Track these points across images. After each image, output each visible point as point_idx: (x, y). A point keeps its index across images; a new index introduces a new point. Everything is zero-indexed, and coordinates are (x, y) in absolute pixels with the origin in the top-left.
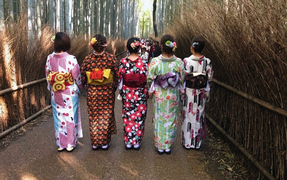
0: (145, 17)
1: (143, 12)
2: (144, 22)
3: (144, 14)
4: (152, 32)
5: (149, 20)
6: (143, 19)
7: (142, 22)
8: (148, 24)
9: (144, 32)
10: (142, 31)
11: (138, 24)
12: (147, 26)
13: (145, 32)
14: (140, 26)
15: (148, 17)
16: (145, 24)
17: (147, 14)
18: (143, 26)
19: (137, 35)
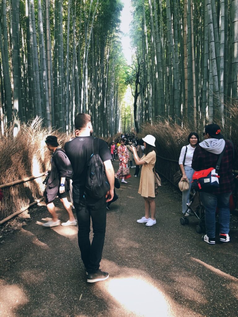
0: (127, 113)
1: (124, 108)
2: (125, 118)
3: (126, 110)
4: (133, 128)
5: (130, 116)
6: (125, 115)
7: (124, 118)
8: (130, 119)
10: (124, 126)
11: (120, 121)
12: (129, 121)
13: (127, 127)
14: (122, 122)
15: (129, 113)
16: (127, 119)
17: (128, 111)
18: (125, 122)
19: (120, 130)
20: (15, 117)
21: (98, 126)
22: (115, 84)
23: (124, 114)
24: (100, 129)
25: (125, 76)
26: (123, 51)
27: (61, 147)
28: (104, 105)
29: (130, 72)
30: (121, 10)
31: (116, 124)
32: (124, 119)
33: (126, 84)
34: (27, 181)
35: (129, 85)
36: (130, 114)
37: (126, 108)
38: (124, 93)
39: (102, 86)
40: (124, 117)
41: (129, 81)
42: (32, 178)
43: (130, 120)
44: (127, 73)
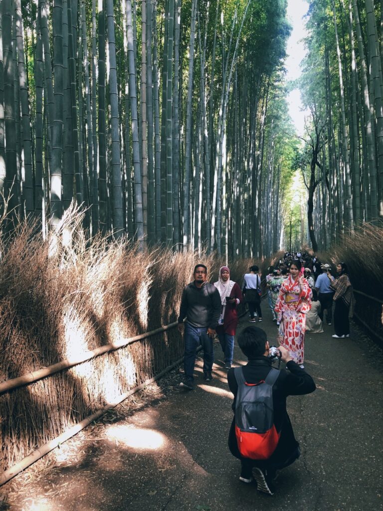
0: (294, 219)
1: (289, 210)
2: (291, 226)
3: (292, 213)
4: (307, 242)
5: (300, 223)
6: (291, 222)
7: (288, 226)
8: (299, 229)
9: (293, 240)
10: (289, 239)
11: (282, 231)
12: (297, 232)
14: (286, 233)
15: (298, 218)
16: (294, 229)
17: (296, 214)
18: (291, 233)
19: (282, 248)
20: (6, 200)
21: (244, 238)
22: (275, 167)
23: (289, 220)
24: (246, 243)
25: (293, 155)
26: (288, 113)
27: (152, 281)
28: (255, 203)
29: (302, 147)
30: (288, 34)
31: (276, 236)
32: (289, 228)
33: (294, 168)
34: (42, 378)
35: (299, 170)
36: (300, 219)
37: (292, 209)
38: (290, 185)
39: (253, 168)
40: (289, 224)
41: (298, 164)
42: (62, 366)
43: (300, 231)
44: (295, 149)
